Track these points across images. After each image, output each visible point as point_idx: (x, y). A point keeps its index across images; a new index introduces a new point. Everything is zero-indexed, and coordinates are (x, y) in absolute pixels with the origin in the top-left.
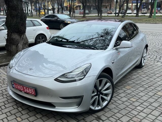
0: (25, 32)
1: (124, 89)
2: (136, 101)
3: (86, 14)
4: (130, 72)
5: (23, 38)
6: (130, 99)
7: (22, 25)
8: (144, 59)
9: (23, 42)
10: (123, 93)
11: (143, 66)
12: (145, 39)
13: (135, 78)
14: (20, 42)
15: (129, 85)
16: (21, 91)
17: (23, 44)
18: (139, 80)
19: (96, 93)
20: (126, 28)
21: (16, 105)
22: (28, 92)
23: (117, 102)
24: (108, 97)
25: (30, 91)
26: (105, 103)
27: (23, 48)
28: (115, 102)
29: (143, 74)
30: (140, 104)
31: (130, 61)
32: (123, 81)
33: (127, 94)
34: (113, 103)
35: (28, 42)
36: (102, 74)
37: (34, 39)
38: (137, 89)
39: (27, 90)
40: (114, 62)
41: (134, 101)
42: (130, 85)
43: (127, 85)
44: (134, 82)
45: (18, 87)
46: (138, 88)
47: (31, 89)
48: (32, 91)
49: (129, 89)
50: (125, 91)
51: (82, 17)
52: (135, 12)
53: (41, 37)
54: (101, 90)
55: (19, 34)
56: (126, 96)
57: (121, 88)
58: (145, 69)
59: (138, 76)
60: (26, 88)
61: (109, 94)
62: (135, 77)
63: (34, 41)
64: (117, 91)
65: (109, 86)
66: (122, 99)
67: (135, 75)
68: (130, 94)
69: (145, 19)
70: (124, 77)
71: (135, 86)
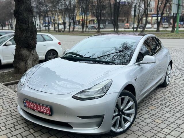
0: (35, 47)
1: (147, 109)
2: (162, 122)
3: (101, 29)
4: (153, 91)
5: (33, 54)
6: (155, 121)
7: (32, 40)
8: (169, 77)
9: (33, 59)
10: (146, 113)
11: (167, 85)
12: (169, 54)
13: (159, 98)
14: (30, 58)
15: (152, 105)
16: (34, 110)
17: (33, 60)
18: (163, 100)
19: (117, 113)
20: (147, 42)
21: (27, 126)
22: (42, 111)
23: (140, 123)
24: (130, 118)
25: (44, 109)
26: (127, 125)
27: (32, 65)
28: (139, 123)
29: (168, 93)
30: (167, 126)
31: (152, 80)
32: (146, 101)
33: (152, 115)
34: (137, 125)
35: (38, 59)
36: (124, 91)
37: (44, 56)
38: (162, 110)
39: (41, 109)
40: (136, 79)
41: (160, 123)
42: (154, 105)
43: (150, 105)
44: (158, 102)
45: (31, 105)
46: (163, 108)
47: (46, 108)
48: (47, 110)
49: (153, 110)
50: (149, 112)
51: (96, 32)
52: (156, 26)
53: (52, 53)
54: (123, 109)
55: (29, 49)
56: (150, 117)
57: (144, 109)
58: (169, 87)
59: (163, 95)
60: (40, 107)
61: (132, 114)
62: (159, 96)
63: (45, 57)
64: (140, 112)
65: (132, 105)
66: (146, 121)
67: (159, 94)
68: (154, 115)
69: (167, 34)
70: (147, 97)
71: (159, 106)
